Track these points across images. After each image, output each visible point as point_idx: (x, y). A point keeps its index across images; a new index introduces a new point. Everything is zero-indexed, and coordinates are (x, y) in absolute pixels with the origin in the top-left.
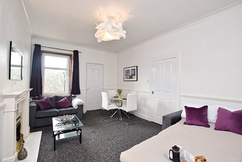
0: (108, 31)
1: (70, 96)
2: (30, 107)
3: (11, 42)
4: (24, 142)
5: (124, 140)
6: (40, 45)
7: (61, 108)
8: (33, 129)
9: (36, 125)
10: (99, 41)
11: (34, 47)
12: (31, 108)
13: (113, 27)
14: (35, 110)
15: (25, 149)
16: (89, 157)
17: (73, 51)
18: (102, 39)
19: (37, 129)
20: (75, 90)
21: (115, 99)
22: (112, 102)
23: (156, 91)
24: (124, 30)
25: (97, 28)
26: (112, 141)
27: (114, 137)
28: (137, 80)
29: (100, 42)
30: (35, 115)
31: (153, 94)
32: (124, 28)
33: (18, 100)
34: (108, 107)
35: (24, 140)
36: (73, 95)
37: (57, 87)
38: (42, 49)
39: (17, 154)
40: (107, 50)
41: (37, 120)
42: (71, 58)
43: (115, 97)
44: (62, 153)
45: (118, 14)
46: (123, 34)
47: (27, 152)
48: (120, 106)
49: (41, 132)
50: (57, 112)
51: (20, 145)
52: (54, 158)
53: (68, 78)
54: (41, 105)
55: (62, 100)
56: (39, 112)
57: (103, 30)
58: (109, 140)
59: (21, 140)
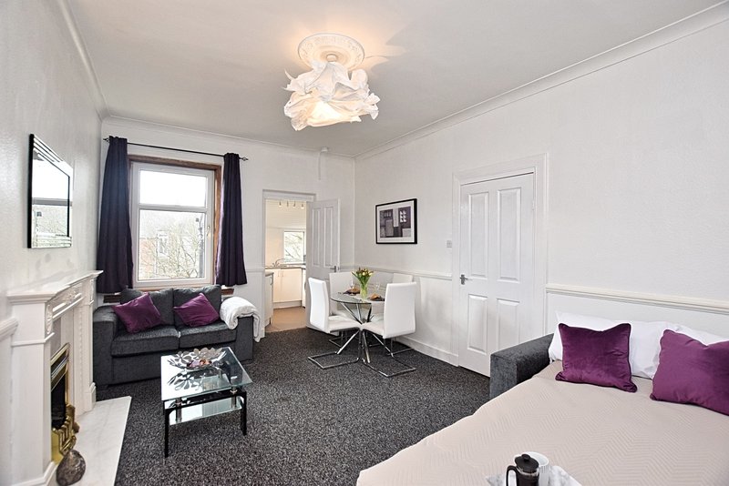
0: (323, 98)
1: (214, 290)
2: (94, 323)
3: (32, 137)
4: (76, 429)
5: (375, 424)
6: (126, 140)
7: (188, 326)
8: (106, 389)
9: (113, 376)
10: (298, 128)
11: (106, 146)
12: (98, 327)
13: (339, 85)
14: (111, 334)
15: (77, 454)
16: (267, 479)
17: (224, 156)
18: (306, 120)
19: (117, 389)
20: (232, 270)
21: (350, 299)
22: (340, 308)
23: (473, 275)
24: (373, 94)
25: (289, 88)
26: (337, 428)
27: (344, 415)
28: (416, 242)
29: (300, 129)
30: (111, 348)
31: (463, 283)
32: (373, 87)
33: (54, 310)
34: (329, 322)
35: (79, 424)
36: (224, 287)
37: (180, 259)
38: (131, 151)
39: (55, 469)
40: (325, 150)
41: (118, 362)
42: (217, 178)
43: (349, 293)
44: (187, 464)
45: (354, 44)
46: (369, 104)
47: (83, 462)
48: (364, 321)
49: (129, 398)
50: (177, 338)
51: (66, 440)
52: (163, 481)
53: (210, 235)
54: (127, 319)
55: (192, 302)
56: (123, 339)
57: (309, 96)
58: (329, 423)
59: (68, 426)
